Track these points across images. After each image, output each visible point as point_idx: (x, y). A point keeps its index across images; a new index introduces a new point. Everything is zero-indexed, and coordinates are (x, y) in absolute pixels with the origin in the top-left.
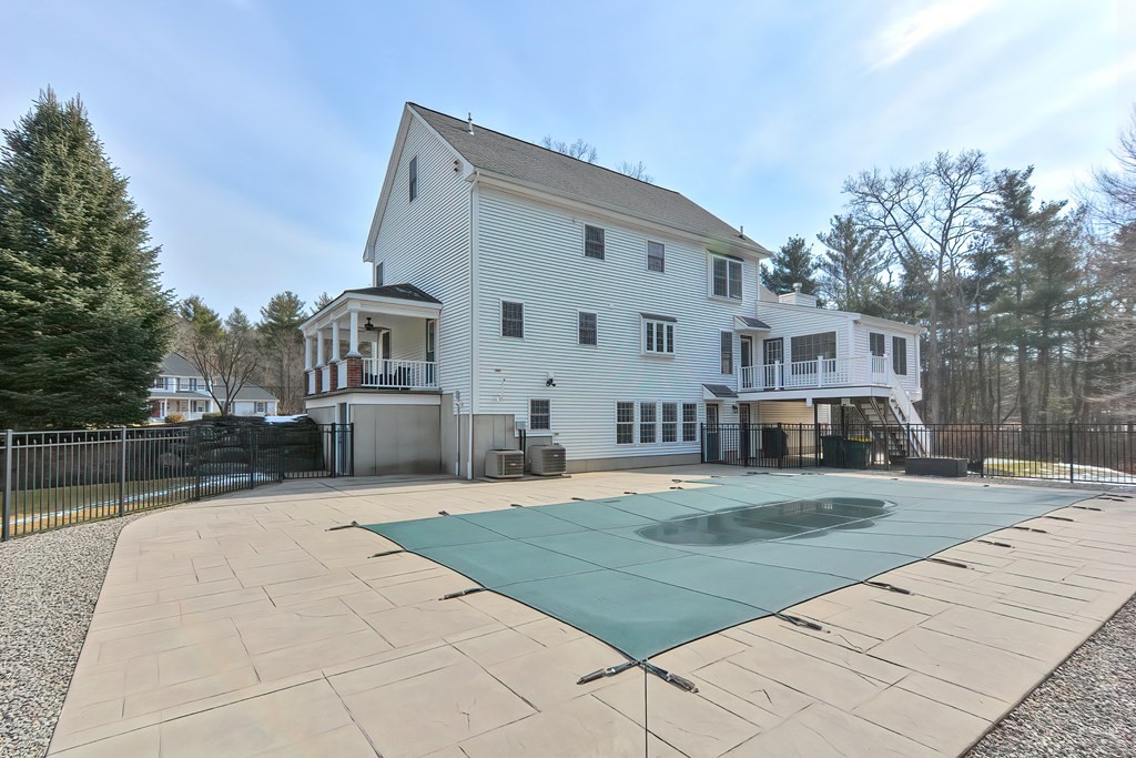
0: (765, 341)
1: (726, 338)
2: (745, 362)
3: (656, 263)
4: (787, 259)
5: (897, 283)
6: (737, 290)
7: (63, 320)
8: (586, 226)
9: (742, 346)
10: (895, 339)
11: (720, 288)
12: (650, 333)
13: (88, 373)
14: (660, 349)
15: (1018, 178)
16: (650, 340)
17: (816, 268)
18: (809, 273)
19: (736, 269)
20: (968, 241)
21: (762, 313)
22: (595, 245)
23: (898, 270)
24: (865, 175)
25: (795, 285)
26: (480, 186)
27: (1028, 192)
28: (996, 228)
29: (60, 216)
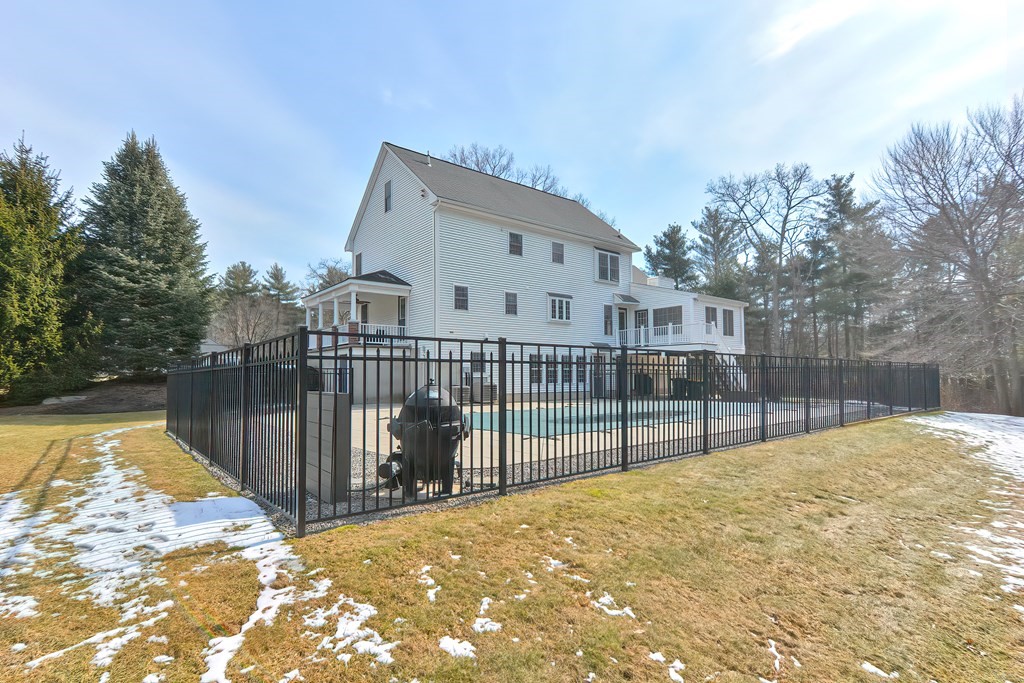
0: (636, 312)
1: (608, 309)
2: (622, 326)
3: (558, 258)
4: (667, 242)
5: (752, 263)
6: (615, 275)
7: (151, 297)
8: (511, 234)
9: (621, 314)
10: (725, 311)
11: (603, 274)
12: (554, 307)
13: (167, 334)
14: (561, 317)
15: (843, 182)
16: (554, 311)
17: (690, 250)
18: (684, 253)
19: (615, 261)
20: (805, 230)
21: (635, 292)
22: (516, 247)
23: (752, 252)
24: (723, 180)
25: (659, 271)
26: (441, 210)
27: (851, 193)
28: (827, 220)
29: (148, 224)
